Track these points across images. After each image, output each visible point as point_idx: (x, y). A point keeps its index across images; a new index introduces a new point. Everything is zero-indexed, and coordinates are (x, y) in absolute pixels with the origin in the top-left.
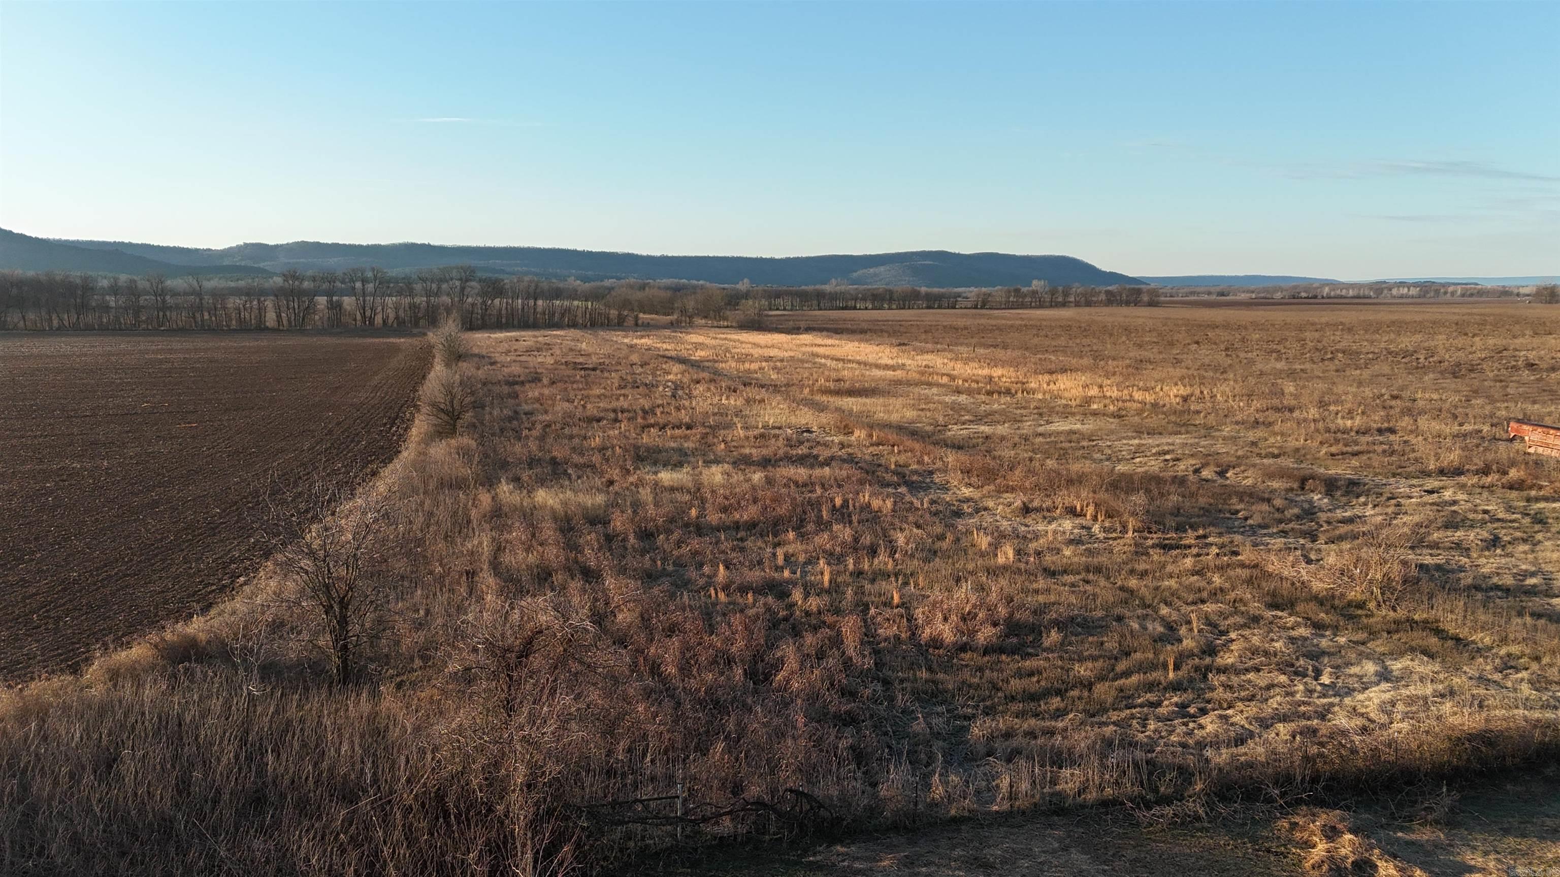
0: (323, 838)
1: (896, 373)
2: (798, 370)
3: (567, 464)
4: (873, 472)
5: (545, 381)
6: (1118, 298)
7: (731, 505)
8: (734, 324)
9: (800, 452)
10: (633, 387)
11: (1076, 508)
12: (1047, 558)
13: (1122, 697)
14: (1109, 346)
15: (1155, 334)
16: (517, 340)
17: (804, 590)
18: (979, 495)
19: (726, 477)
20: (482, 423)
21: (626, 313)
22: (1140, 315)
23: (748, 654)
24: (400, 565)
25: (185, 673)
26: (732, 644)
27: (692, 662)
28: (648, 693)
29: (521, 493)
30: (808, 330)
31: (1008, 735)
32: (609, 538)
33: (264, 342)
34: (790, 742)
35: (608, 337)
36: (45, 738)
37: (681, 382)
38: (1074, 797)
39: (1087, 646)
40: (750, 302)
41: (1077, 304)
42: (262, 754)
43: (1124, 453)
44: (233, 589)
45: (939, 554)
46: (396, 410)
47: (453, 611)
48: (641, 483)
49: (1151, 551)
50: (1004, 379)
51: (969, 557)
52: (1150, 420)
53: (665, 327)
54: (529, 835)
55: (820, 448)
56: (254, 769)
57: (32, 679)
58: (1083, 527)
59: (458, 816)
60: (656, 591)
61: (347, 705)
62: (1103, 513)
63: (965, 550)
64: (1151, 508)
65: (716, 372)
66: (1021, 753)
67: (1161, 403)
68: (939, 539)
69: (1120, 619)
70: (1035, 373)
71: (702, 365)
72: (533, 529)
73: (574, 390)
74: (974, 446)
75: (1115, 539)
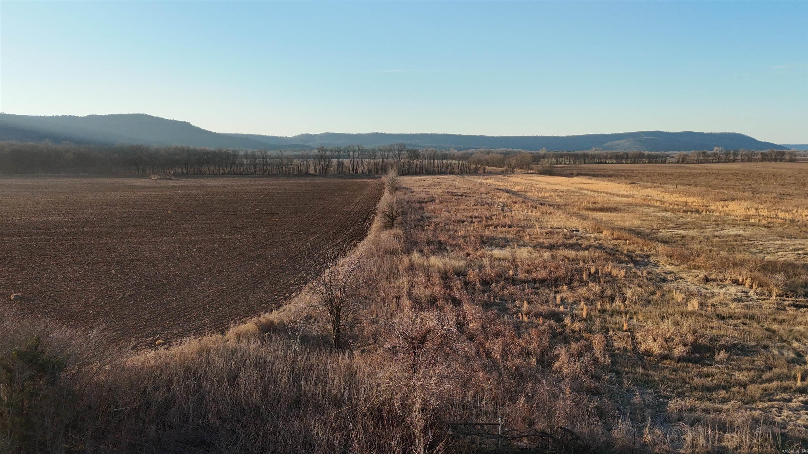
0: (325, 424)
1: (629, 199)
2: (572, 197)
3: (446, 244)
4: (614, 255)
5: (437, 201)
6: (769, 157)
7: (532, 269)
8: (537, 172)
9: (571, 242)
10: (481, 205)
11: (738, 280)
12: (719, 309)
13: (766, 394)
14: (763, 185)
15: (793, 178)
16: (424, 181)
17: (572, 318)
18: (678, 270)
19: (529, 254)
20: (406, 222)
21: (479, 166)
22: (784, 167)
23: (539, 351)
24: (365, 291)
25: (268, 338)
26: (530, 345)
27: (509, 352)
28: (484, 367)
29: (423, 258)
30: (578, 175)
31: (692, 410)
32: (467, 283)
33: (308, 180)
34: (561, 401)
35: (469, 179)
36: (209, 363)
37: (507, 203)
38: (733, 450)
39: (744, 362)
40: (546, 160)
41: (743, 161)
42: (299, 380)
43: (771, 249)
44: (290, 299)
45: (652, 303)
46: (366, 214)
47: (389, 316)
48: (483, 255)
49: (787, 308)
50: (695, 204)
51: (670, 306)
52: (788, 230)
53: (499, 174)
54: (422, 435)
55: (582, 240)
56: (296, 387)
57: (205, 335)
58: (743, 292)
59: (388, 421)
60: (490, 313)
61: (338, 359)
62: (757, 284)
63: (668, 302)
64: (788, 282)
65: (526, 198)
66: (700, 421)
67: (796, 220)
68: (652, 294)
69: (766, 347)
70: (715, 200)
71: (518, 193)
72: (429, 277)
73: (451, 206)
74: (675, 242)
75: (764, 300)
